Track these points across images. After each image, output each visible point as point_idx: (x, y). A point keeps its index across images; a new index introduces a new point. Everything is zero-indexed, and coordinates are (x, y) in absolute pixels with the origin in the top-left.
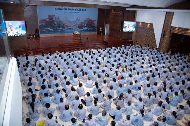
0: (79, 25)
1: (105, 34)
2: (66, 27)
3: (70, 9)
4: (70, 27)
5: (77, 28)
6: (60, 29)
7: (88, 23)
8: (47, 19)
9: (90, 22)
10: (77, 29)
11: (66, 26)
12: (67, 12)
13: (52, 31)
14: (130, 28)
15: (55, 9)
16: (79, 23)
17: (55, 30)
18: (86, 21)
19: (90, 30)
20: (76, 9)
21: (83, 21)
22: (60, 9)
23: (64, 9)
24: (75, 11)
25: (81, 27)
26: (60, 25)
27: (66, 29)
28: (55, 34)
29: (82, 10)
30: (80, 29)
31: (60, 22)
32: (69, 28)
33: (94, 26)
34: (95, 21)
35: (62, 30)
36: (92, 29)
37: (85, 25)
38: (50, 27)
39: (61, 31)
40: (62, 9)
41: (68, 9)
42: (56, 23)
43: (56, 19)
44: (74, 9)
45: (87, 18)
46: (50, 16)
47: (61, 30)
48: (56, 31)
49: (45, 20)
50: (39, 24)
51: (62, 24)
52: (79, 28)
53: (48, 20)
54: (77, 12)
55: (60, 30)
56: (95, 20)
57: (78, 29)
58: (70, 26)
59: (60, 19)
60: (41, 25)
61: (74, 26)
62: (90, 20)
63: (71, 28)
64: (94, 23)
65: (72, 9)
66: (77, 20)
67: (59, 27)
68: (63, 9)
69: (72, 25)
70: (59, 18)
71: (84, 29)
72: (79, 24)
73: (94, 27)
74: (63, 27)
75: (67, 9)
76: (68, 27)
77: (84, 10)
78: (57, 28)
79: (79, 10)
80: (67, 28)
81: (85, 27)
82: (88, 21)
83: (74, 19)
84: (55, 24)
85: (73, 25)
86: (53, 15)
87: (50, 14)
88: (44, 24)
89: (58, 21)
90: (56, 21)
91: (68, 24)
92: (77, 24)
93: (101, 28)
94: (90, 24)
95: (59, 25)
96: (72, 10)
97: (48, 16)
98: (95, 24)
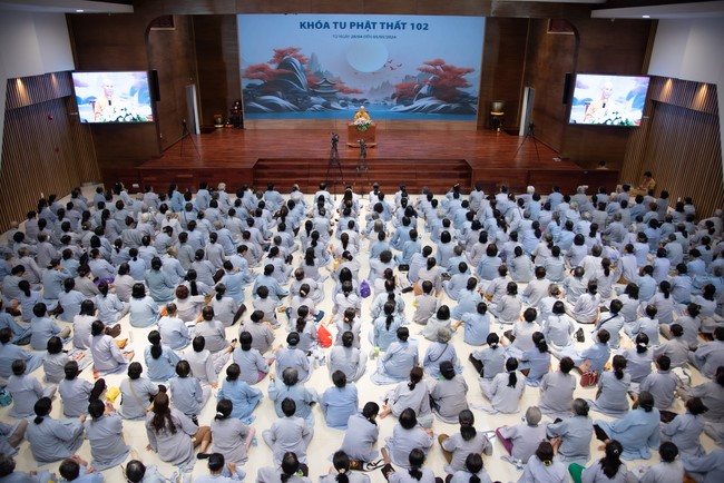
0: (397, 87)
1: (522, 133)
2: (340, 95)
3: (360, 26)
4: (359, 97)
5: (387, 99)
6: (317, 102)
7: (435, 80)
8: (272, 62)
9: (446, 77)
10: (389, 103)
11: (342, 90)
12: (347, 36)
13: (288, 109)
14: (611, 106)
15: (302, 25)
16: (396, 79)
17: (301, 104)
18: (427, 71)
19: (444, 111)
20: (383, 24)
21: (417, 73)
22: (318, 25)
23: (336, 23)
24: (378, 30)
25: (405, 94)
26: (318, 87)
27: (343, 105)
28: (300, 121)
29: (408, 27)
30: (399, 103)
31: (319, 74)
32: (354, 101)
33: (466, 96)
34: (469, 71)
35: (326, 106)
36: (454, 106)
37: (424, 90)
38: (280, 93)
39: (321, 110)
40: (327, 25)
41: (352, 25)
42: (303, 79)
43: (302, 62)
44: (374, 24)
45: (432, 59)
46: (280, 54)
47: (324, 104)
48: (302, 109)
49: (262, 68)
50: (244, 83)
51: (326, 82)
52: (395, 100)
53: (273, 67)
54: (389, 37)
55: (317, 107)
56: (471, 67)
57: (392, 106)
58: (356, 92)
59: (319, 66)
60: (250, 86)
61: (373, 91)
62: (448, 69)
63: (362, 101)
64: (464, 81)
65: (368, 23)
66: (390, 66)
67: (316, 94)
68: (332, 26)
69: (365, 88)
70: (313, 60)
71: (418, 104)
72: (394, 83)
73: (464, 99)
74: (330, 97)
75: (348, 25)
76: (352, 96)
77: (419, 27)
78: (305, 98)
79: (398, 26)
80: (346, 99)
81: (422, 96)
82: (436, 71)
83: (376, 66)
84: (301, 85)
85: (372, 89)
86: (293, 50)
87: (283, 47)
88: (259, 82)
89: (312, 72)
90: (305, 72)
91: (349, 85)
92: (386, 85)
93: (497, 105)
94: (445, 84)
95: (314, 88)
96: (368, 25)
97: (273, 54)
98: (467, 86)
